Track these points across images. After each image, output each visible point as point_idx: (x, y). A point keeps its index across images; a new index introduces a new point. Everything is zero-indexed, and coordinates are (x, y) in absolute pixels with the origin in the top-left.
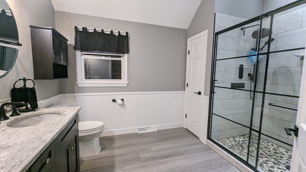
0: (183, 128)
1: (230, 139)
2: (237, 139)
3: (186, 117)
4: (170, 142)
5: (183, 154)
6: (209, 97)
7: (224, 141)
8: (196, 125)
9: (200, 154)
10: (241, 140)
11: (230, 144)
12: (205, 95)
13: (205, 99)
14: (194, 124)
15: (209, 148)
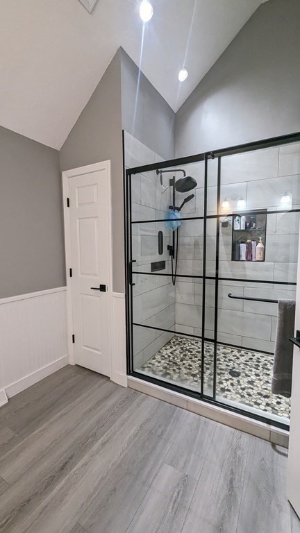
0: (68, 366)
1: (156, 357)
2: (165, 353)
3: (74, 342)
4: (51, 420)
5: (95, 437)
6: (124, 294)
7: (151, 365)
8: (100, 353)
9: (125, 415)
10: (168, 352)
11: (161, 368)
12: (115, 290)
13: (116, 300)
14: (95, 351)
15: (135, 393)
